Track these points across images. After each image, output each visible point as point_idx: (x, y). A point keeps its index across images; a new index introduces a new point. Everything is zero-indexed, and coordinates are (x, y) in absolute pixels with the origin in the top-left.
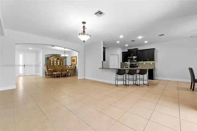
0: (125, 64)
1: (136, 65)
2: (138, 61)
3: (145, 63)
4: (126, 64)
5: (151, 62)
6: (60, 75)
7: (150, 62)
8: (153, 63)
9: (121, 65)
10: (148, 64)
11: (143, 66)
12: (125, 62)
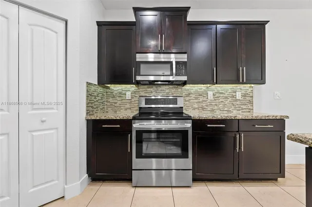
3: (210, 90)
4: (122, 94)
5: (239, 91)
7: (234, 87)
9: (90, 104)
10: (226, 98)
11: (203, 109)
12: (112, 86)
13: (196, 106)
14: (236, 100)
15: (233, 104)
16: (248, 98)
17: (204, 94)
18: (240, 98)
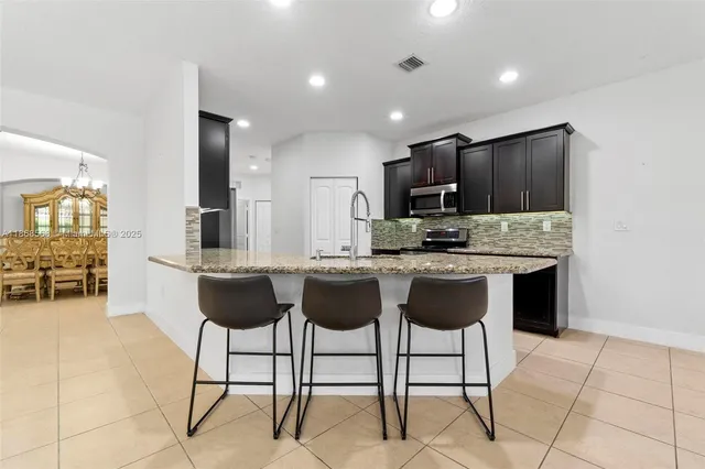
0: (399, 228)
1: (456, 234)
2: (463, 212)
3: (505, 221)
4: (408, 227)
5: (547, 220)
6: (32, 286)
7: (540, 215)
8: (557, 226)
9: (374, 237)
10: (527, 229)
11: (495, 244)
12: (401, 220)
13: (486, 240)
14: (543, 233)
15: (538, 239)
16: (562, 230)
17: (496, 226)
18: (549, 230)
